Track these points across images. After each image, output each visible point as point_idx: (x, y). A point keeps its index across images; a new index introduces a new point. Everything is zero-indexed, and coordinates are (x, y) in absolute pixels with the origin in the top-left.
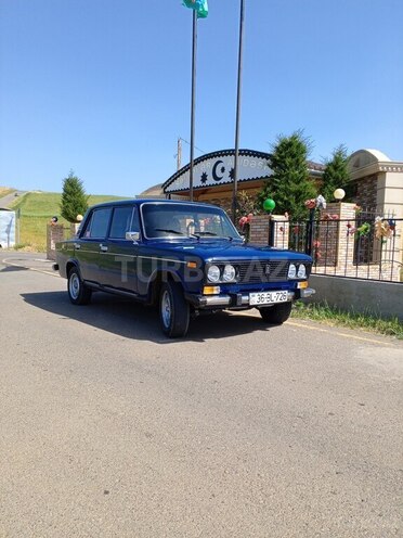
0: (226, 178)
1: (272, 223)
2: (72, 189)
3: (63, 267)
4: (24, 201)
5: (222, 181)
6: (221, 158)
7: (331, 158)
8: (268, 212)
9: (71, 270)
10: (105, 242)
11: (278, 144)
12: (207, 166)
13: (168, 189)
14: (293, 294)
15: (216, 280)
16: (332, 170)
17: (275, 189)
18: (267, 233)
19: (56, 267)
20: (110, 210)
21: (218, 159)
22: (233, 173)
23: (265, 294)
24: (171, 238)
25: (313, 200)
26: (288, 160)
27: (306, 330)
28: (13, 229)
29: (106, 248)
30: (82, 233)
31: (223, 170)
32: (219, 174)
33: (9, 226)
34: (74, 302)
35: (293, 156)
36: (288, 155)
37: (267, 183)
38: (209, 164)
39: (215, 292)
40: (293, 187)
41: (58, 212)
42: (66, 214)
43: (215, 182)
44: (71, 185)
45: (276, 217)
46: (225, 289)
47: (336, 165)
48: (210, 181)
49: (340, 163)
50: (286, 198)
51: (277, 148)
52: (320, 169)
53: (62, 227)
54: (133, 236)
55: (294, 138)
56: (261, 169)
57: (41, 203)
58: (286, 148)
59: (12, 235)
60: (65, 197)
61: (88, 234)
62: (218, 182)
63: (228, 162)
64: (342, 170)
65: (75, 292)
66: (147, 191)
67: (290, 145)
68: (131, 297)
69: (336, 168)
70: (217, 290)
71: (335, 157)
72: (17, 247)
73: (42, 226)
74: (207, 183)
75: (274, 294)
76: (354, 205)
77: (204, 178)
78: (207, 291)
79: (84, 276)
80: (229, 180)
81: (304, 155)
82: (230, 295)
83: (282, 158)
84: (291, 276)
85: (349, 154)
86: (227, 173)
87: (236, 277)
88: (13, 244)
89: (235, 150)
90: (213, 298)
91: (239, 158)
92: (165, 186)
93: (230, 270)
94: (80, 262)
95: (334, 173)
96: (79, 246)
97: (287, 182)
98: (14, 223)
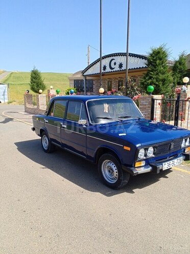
0: (117, 68)
1: (153, 100)
2: (35, 76)
3: (38, 130)
5: (114, 70)
6: (114, 57)
8: (150, 93)
11: (151, 52)
12: (106, 62)
13: (85, 74)
14: (184, 157)
15: (143, 157)
16: (178, 64)
17: (150, 78)
18: (150, 106)
19: (34, 129)
20: (66, 102)
21: (112, 58)
22: (121, 66)
23: (171, 162)
26: (158, 62)
28: (6, 93)
29: (65, 126)
30: (48, 113)
31: (115, 64)
32: (113, 66)
33: (4, 92)
35: (160, 59)
36: (157, 57)
38: (107, 60)
39: (142, 165)
40: (161, 77)
42: (33, 89)
43: (111, 70)
44: (35, 73)
45: (155, 97)
46: (148, 162)
47: (180, 62)
48: (108, 70)
49: (183, 61)
50: (157, 83)
51: (151, 55)
53: (31, 95)
54: (83, 122)
55: (161, 48)
57: (18, 78)
58: (156, 55)
59: (6, 97)
60: (32, 80)
61: (52, 114)
62: (112, 71)
64: (183, 64)
66: (74, 75)
67: (159, 53)
69: (180, 64)
71: (180, 58)
72: (9, 103)
74: (107, 71)
75: (175, 160)
77: (105, 68)
80: (119, 69)
81: (166, 58)
82: (151, 166)
83: (154, 60)
86: (117, 66)
87: (154, 154)
88: (7, 101)
91: (125, 57)
92: (83, 72)
95: (180, 67)
96: (47, 121)
97: (157, 74)
98: (6, 91)
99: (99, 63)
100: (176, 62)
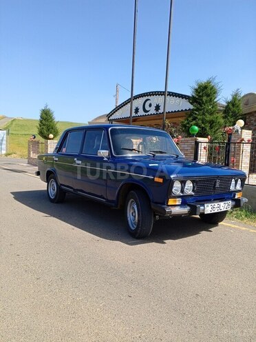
0: (152, 111)
1: (197, 144)
2: (46, 116)
3: (44, 174)
4: (12, 124)
5: (149, 113)
6: (149, 97)
7: (230, 98)
8: (193, 136)
9: (49, 176)
10: (79, 157)
11: (196, 87)
12: (138, 103)
13: (111, 118)
14: (234, 203)
15: (179, 193)
16: (231, 106)
17: (195, 119)
18: (193, 151)
19: (38, 173)
20: (83, 132)
21: (147, 98)
22: (157, 108)
23: (216, 204)
24: (130, 155)
25: (231, 128)
26: (205, 98)
28: (4, 142)
29: (80, 162)
30: (59, 149)
31: (150, 105)
32: (147, 108)
33: (2, 140)
34: (52, 201)
35: (208, 95)
36: (204, 94)
37: (189, 114)
38: (142, 100)
39: (177, 203)
40: (208, 118)
41: (36, 131)
42: (41, 133)
43: (144, 114)
44: (46, 114)
45: (200, 139)
46: (185, 201)
47: (233, 103)
48: (141, 113)
49: (237, 102)
50: (203, 125)
51: (196, 90)
53: (38, 143)
54: (104, 153)
55: (209, 82)
56: (178, 105)
57: (22, 126)
58: (203, 90)
59: (4, 147)
60: (41, 122)
61: (64, 150)
62: (147, 114)
64: (238, 106)
65: (52, 193)
66: (96, 119)
67: (206, 87)
68: (101, 202)
69: (233, 105)
70: (179, 201)
71: (233, 98)
72: (7, 155)
73: (25, 141)
74: (139, 114)
75: (222, 204)
77: (137, 110)
78: (171, 202)
79: (60, 182)
80: (155, 112)
81: (215, 95)
82: (189, 205)
83: (200, 96)
84: (232, 188)
85: (242, 95)
86: (153, 108)
87: (193, 191)
88: (4, 152)
90: (176, 208)
92: (109, 115)
94: (58, 171)
95: (233, 109)
96: (57, 159)
97: (204, 114)
98: (5, 138)
99: (129, 105)
100: (228, 103)
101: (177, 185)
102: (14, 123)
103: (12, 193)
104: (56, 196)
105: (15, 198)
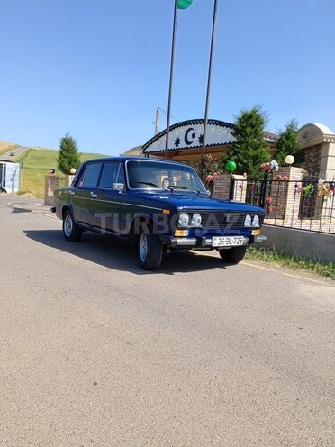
0: (196, 143)
1: (233, 181)
2: (68, 146)
3: (60, 210)
4: (26, 155)
5: (192, 145)
6: (192, 126)
7: (284, 130)
8: (230, 172)
9: (66, 212)
10: (95, 191)
11: (240, 116)
12: (180, 132)
13: (147, 150)
14: (248, 239)
15: (185, 225)
17: (236, 153)
18: (228, 189)
19: (54, 210)
20: (101, 164)
21: (189, 126)
22: (201, 139)
23: (225, 238)
24: (149, 189)
25: (268, 164)
26: (248, 130)
27: (257, 269)
28: (17, 178)
29: (96, 196)
30: (76, 183)
31: (193, 136)
32: (190, 139)
33: (14, 175)
34: (67, 239)
35: (253, 127)
36: (248, 125)
37: (230, 148)
38: (182, 130)
39: (184, 235)
40: (252, 152)
41: (55, 165)
42: (61, 167)
43: (186, 146)
44: (67, 143)
45: (236, 177)
47: (288, 136)
48: (182, 144)
49: (292, 134)
50: (245, 161)
51: (240, 120)
52: (275, 139)
53: (58, 178)
54: (119, 186)
55: (254, 111)
56: (225, 136)
57: (39, 158)
58: (247, 120)
59: (16, 183)
60: (61, 153)
61: (81, 184)
62: (189, 146)
63: (198, 129)
64: (293, 140)
65: (68, 231)
66: (130, 151)
70: (185, 233)
71: (288, 129)
72: (20, 193)
73: (41, 177)
74: (180, 146)
75: (232, 238)
76: (301, 169)
77: (177, 142)
78: (178, 233)
79: (77, 219)
80: (198, 144)
81: (262, 126)
83: (243, 127)
84: (247, 224)
85: (299, 127)
86: (197, 139)
87: (201, 224)
88: (16, 190)
89: (205, 120)
90: (182, 239)
91: (208, 126)
92: (145, 147)
93: (197, 217)
94: (74, 207)
96: (73, 193)
97: (247, 148)
98: (17, 173)
101: (184, 217)
102: (30, 154)
103: (25, 231)
104: (72, 233)
105: (28, 236)
